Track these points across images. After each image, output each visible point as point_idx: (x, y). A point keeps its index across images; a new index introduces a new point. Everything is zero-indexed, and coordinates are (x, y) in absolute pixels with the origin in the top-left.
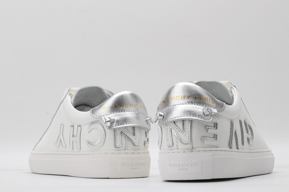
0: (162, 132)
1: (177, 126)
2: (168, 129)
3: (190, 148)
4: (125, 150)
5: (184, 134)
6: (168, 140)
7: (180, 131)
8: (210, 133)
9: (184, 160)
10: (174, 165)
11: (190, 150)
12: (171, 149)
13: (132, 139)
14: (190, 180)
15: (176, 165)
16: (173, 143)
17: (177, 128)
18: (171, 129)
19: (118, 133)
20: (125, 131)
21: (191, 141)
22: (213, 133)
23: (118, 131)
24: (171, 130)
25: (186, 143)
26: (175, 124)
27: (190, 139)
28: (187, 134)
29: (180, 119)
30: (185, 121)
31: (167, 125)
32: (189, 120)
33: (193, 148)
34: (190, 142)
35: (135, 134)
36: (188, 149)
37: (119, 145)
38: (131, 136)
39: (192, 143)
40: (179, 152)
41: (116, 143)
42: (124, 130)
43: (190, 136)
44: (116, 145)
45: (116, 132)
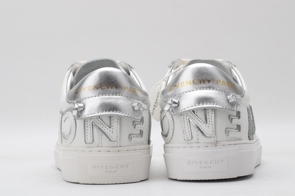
0: (174, 122)
1: (197, 116)
2: (185, 120)
3: (214, 141)
4: (99, 147)
5: (208, 125)
6: (185, 132)
7: (201, 121)
8: (234, 123)
9: (207, 157)
10: (194, 162)
11: (214, 144)
12: (188, 143)
13: (106, 133)
14: (213, 179)
15: (197, 162)
16: (192, 136)
17: (198, 118)
18: (189, 119)
19: (89, 125)
20: (98, 121)
21: (216, 134)
22: (236, 124)
23: (89, 122)
24: (189, 121)
25: (209, 136)
26: (195, 114)
27: (214, 131)
28: (210, 125)
29: (202, 107)
30: (207, 110)
31: (183, 115)
32: (212, 109)
33: (216, 142)
34: (214, 135)
35: (112, 125)
36: (211, 143)
37: (89, 141)
38: (106, 129)
39: (216, 136)
40: (200, 147)
41: (86, 137)
42: (96, 120)
43: (214, 128)
44: (86, 140)
45: (86, 123)
